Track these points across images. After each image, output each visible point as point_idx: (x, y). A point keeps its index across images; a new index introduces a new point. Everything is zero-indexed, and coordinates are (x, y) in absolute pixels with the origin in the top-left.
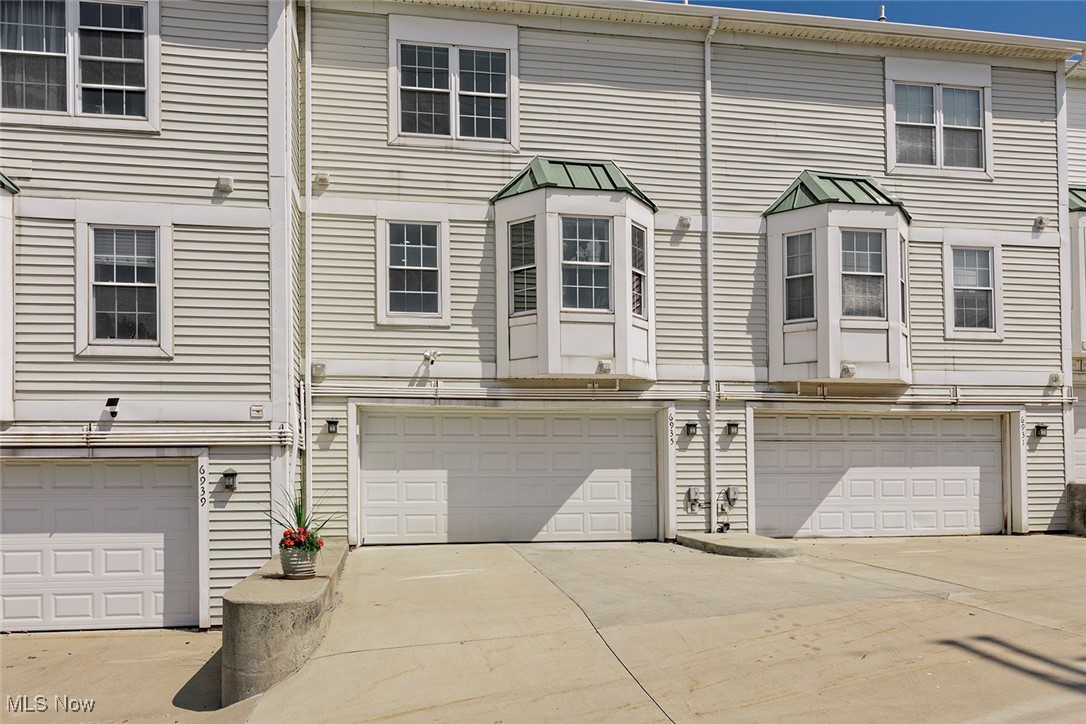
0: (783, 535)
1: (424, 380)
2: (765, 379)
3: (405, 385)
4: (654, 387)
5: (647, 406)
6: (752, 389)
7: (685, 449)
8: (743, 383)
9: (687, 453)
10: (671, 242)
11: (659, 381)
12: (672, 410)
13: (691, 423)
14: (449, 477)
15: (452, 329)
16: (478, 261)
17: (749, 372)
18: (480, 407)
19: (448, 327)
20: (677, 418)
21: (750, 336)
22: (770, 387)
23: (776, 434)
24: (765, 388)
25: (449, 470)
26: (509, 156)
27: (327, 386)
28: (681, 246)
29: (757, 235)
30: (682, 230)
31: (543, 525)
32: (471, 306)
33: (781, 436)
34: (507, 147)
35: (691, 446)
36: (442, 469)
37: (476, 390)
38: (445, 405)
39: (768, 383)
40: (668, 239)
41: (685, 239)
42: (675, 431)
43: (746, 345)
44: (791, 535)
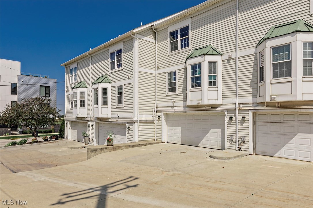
0: (269, 155)
1: (173, 107)
2: (256, 102)
3: (170, 108)
4: (222, 106)
5: (219, 112)
6: (251, 105)
7: (230, 124)
8: (248, 104)
9: (231, 126)
10: (227, 63)
11: (223, 104)
12: (226, 113)
13: (231, 117)
14: (182, 129)
15: (178, 95)
16: (183, 78)
17: (250, 100)
18: (183, 113)
19: (177, 95)
20: (228, 115)
21: (251, 88)
22: (258, 104)
23: (267, 120)
24: (256, 105)
25: (182, 127)
26: (189, 51)
27: (159, 109)
28: (230, 64)
29: (254, 54)
30: (230, 59)
31: (200, 143)
32: (182, 89)
33: (268, 121)
34: (189, 49)
35: (232, 124)
36: (180, 127)
37: (182, 109)
38: (177, 112)
39: (257, 103)
40: (226, 62)
41: (231, 61)
42: (227, 119)
43: (250, 91)
44: (272, 155)
